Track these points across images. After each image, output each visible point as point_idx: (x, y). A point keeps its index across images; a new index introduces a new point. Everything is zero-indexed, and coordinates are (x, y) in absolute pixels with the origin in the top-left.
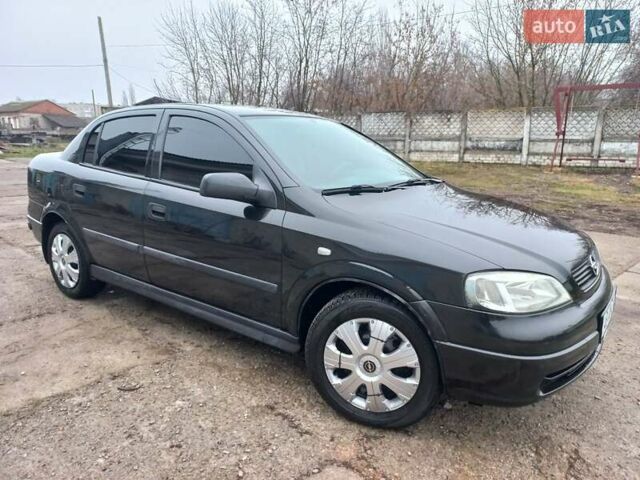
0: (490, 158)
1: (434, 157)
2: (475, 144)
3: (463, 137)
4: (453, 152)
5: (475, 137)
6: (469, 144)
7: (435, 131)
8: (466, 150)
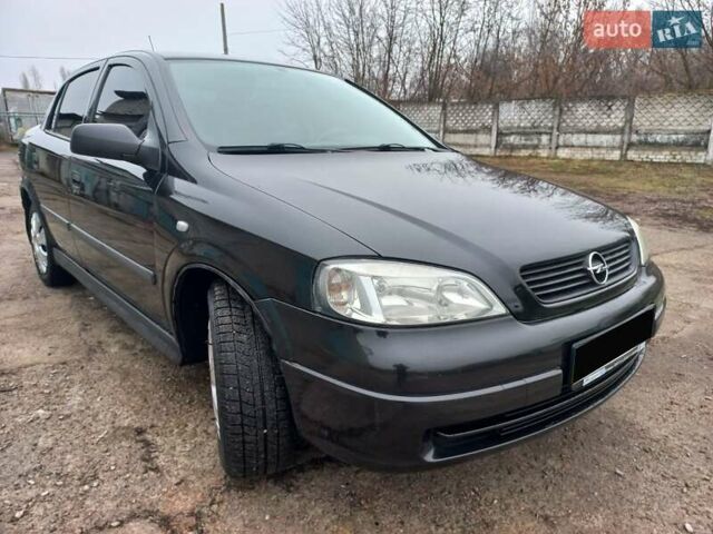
0: (662, 157)
1: (588, 154)
2: (642, 138)
3: (627, 130)
4: (613, 148)
5: (643, 130)
6: (635, 138)
7: (591, 121)
8: (630, 145)
